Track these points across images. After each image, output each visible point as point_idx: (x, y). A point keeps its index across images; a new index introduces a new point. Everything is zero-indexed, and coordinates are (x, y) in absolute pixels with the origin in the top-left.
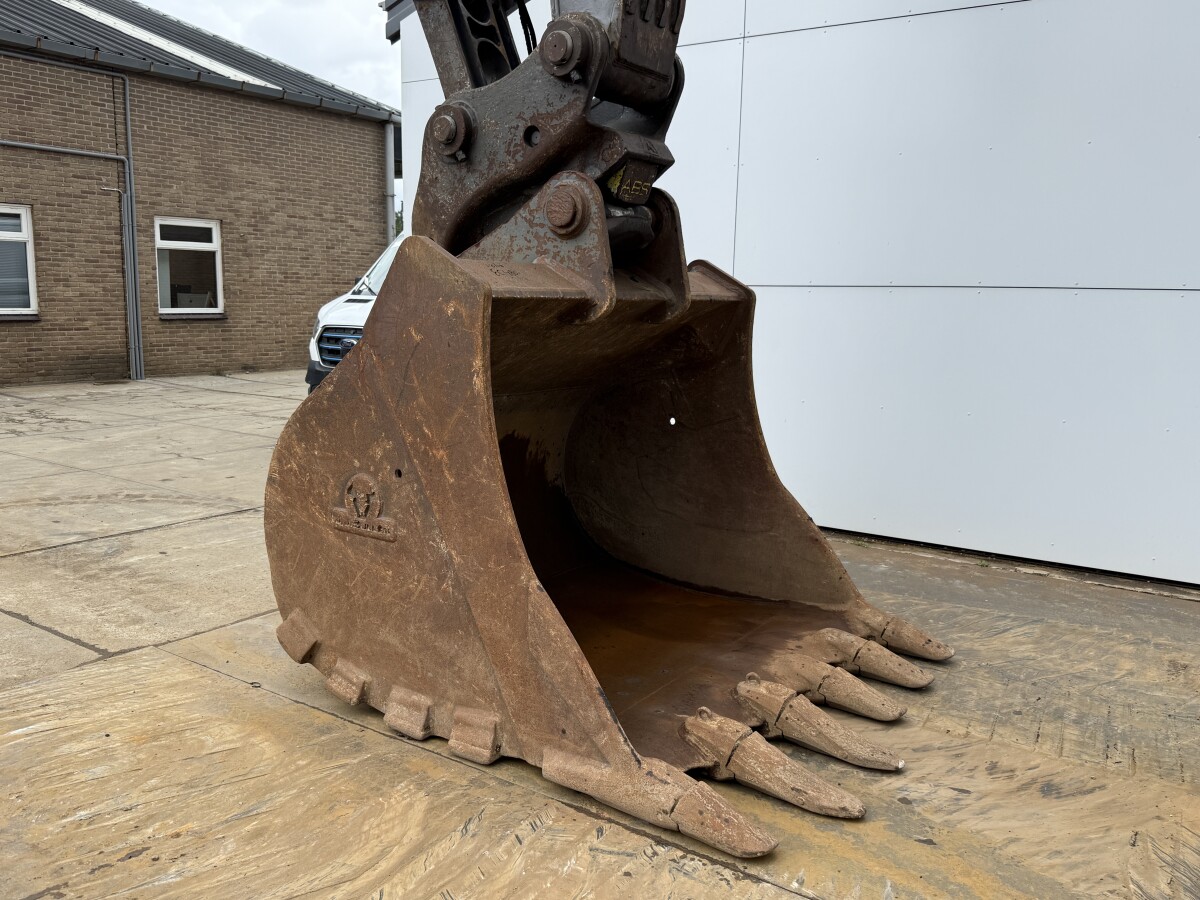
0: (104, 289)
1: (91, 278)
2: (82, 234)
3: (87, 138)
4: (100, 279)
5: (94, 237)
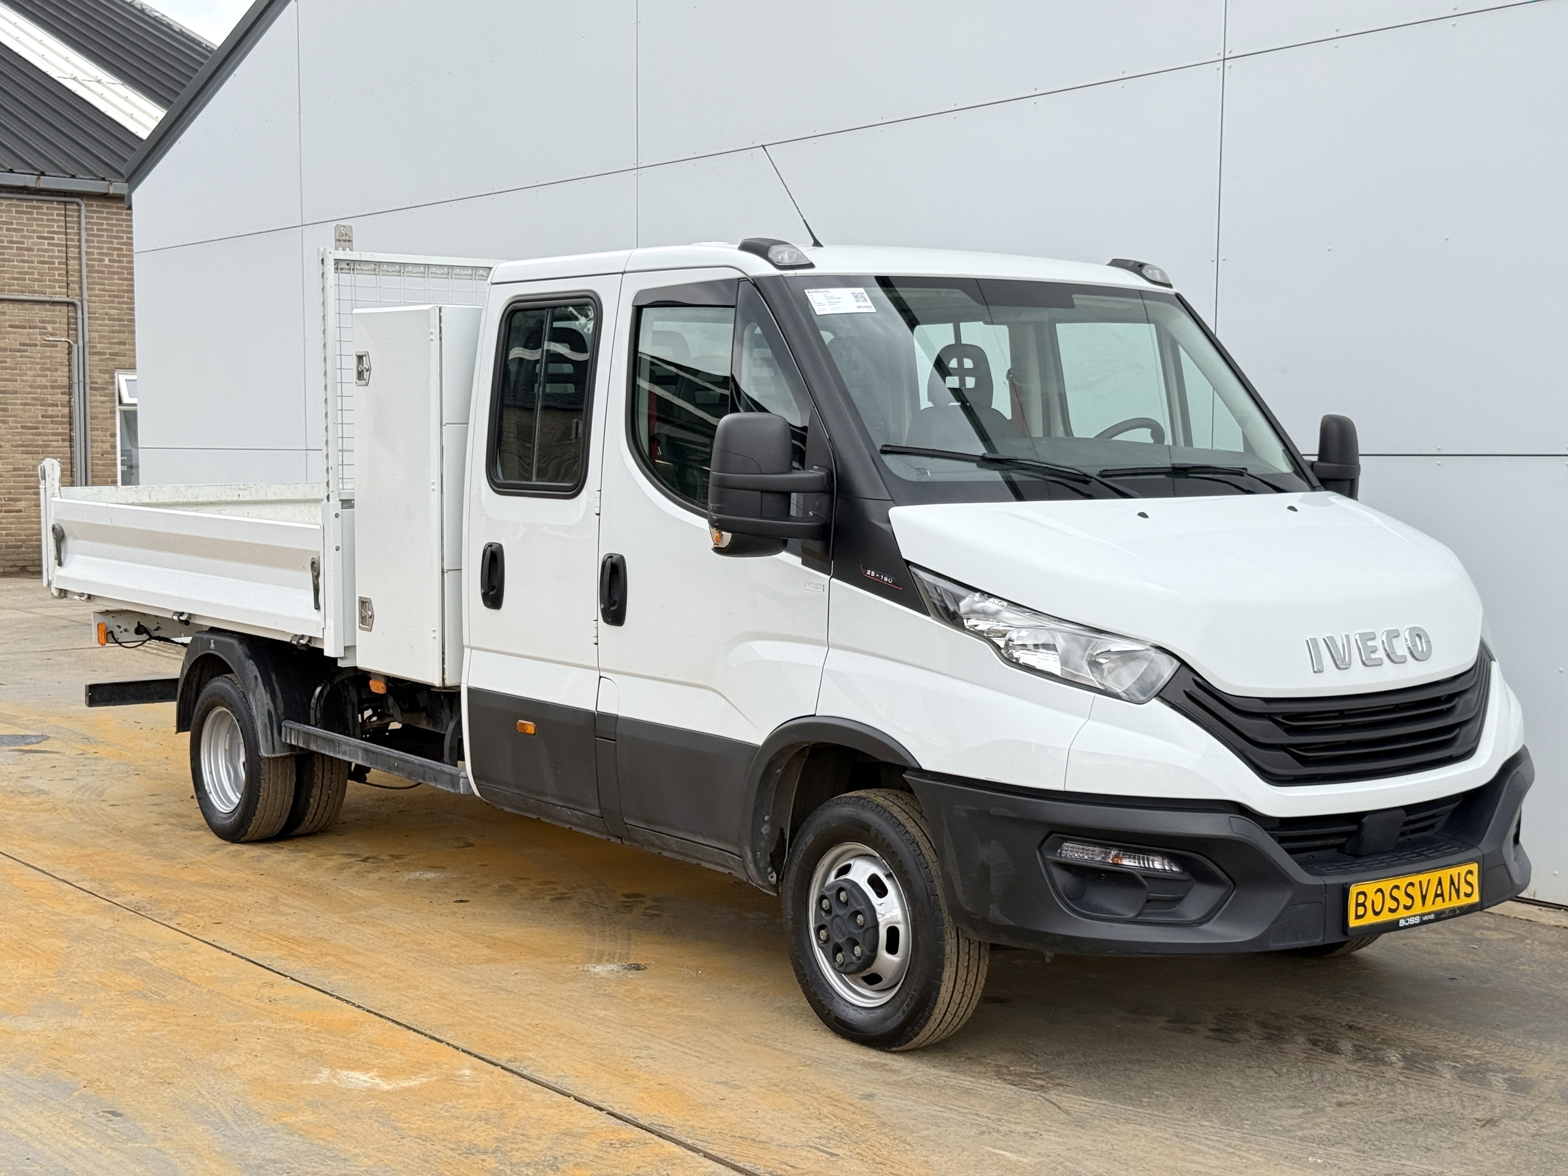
2: (18, 395)
3: (29, 279)
4: (40, 450)
5: (34, 399)
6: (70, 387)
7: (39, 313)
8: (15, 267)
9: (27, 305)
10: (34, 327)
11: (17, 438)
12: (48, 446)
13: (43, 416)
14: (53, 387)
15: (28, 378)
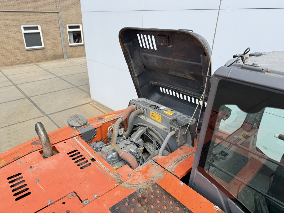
0: (57, 41)
1: (54, 39)
2: (51, 30)
3: (51, 8)
4: (56, 39)
5: (54, 30)
6: (59, 27)
7: (53, 14)
8: (47, 6)
9: (51, 13)
10: (52, 17)
11: (52, 37)
12: (57, 38)
13: (56, 33)
14: (57, 28)
15: (53, 26)
